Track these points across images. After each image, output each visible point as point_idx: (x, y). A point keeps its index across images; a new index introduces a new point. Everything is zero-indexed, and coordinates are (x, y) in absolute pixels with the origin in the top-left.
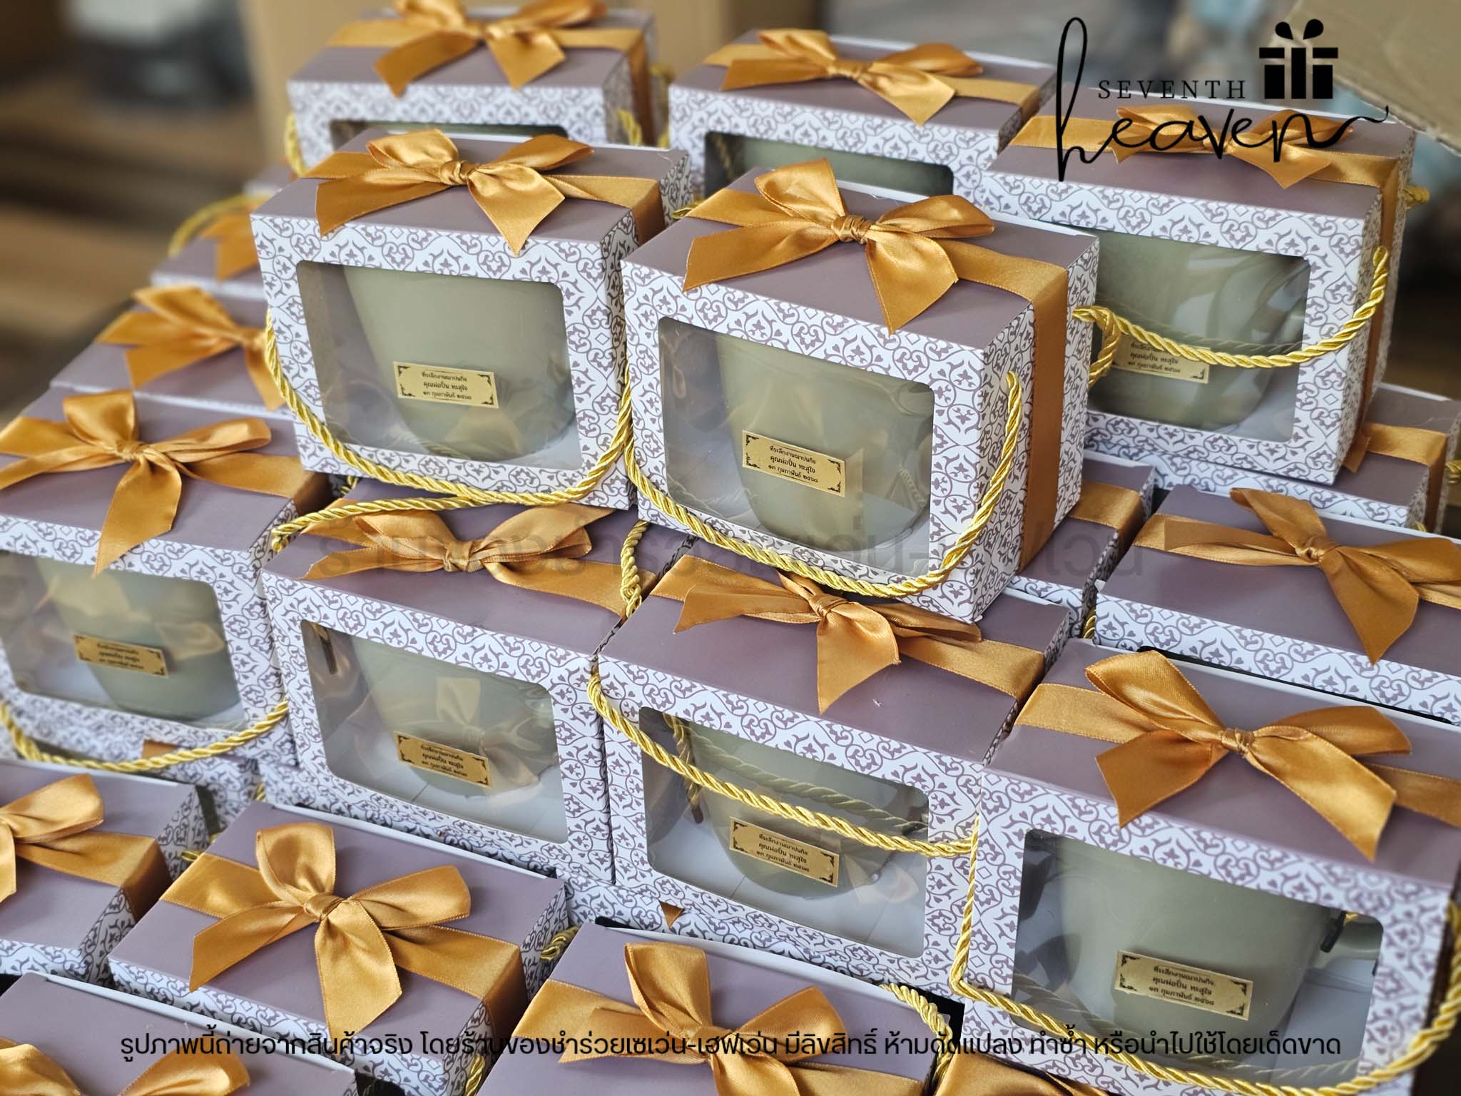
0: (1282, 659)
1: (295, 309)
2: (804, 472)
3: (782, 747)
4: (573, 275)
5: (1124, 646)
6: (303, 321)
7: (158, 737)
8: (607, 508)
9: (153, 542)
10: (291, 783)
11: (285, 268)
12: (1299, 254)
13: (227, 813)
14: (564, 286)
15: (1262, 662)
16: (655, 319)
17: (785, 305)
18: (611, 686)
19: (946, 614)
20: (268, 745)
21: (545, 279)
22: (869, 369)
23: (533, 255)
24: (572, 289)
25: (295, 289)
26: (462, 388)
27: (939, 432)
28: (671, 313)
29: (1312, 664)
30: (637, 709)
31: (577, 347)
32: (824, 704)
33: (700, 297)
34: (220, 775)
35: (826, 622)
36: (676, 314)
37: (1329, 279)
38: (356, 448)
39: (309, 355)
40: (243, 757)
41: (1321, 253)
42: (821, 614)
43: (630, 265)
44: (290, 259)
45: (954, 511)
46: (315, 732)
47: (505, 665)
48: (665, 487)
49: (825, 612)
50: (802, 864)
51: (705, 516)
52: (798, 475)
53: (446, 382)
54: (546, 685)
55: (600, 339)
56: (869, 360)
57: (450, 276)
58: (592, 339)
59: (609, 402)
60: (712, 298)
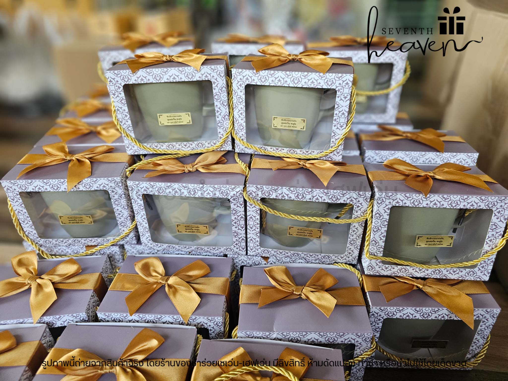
1: (123, 101)
2: (292, 125)
3: (308, 200)
4: (216, 76)
6: (126, 105)
7: (90, 244)
8: (226, 151)
9: (86, 179)
10: (136, 249)
11: (119, 88)
13: (115, 262)
14: (213, 80)
16: (244, 86)
17: (288, 73)
18: (251, 193)
20: (128, 239)
21: (207, 79)
22: (316, 87)
23: (202, 72)
24: (215, 81)
25: (123, 94)
26: (180, 119)
27: (338, 103)
28: (250, 82)
30: (260, 198)
31: (217, 100)
32: (326, 184)
33: (259, 75)
34: (112, 251)
35: (305, 166)
36: (251, 82)
38: (146, 144)
39: (129, 116)
40: (120, 245)
41: (397, 61)
43: (235, 70)
44: (120, 84)
45: (340, 128)
46: (147, 230)
47: (215, 194)
48: (245, 140)
49: (304, 164)
50: (311, 235)
53: (175, 118)
54: (229, 198)
55: (224, 96)
56: (316, 84)
57: (176, 82)
58: (221, 97)
59: (227, 117)
60: (263, 75)
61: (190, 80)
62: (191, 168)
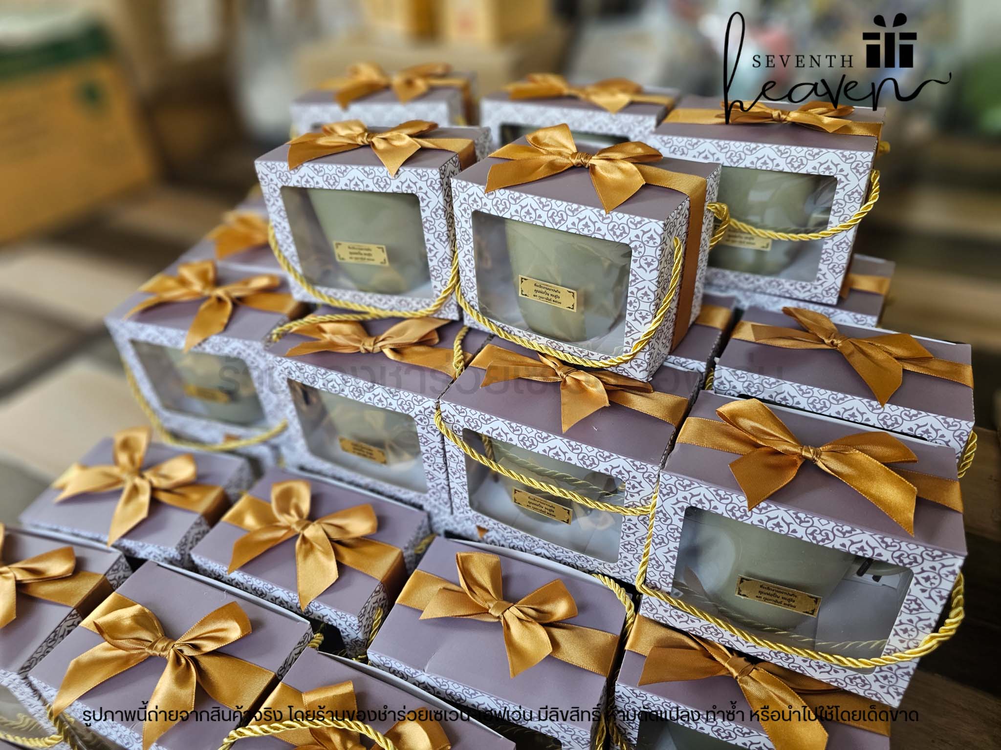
0: (824, 402)
2: (553, 298)
3: (541, 452)
4: (425, 189)
5: (730, 394)
8: (448, 320)
9: (215, 337)
11: (274, 190)
12: (832, 174)
14: (420, 195)
15: (812, 403)
16: (470, 212)
17: (543, 200)
18: (447, 416)
19: (632, 377)
21: (409, 191)
22: (593, 236)
23: (403, 178)
24: (425, 197)
25: (281, 202)
26: (369, 255)
27: (634, 273)
28: (479, 208)
29: (842, 406)
30: (461, 429)
31: (429, 230)
32: (565, 428)
33: (495, 197)
35: (565, 381)
36: (482, 208)
37: (847, 188)
41: (845, 173)
42: (562, 377)
43: (456, 181)
44: (276, 185)
45: (640, 319)
47: (391, 404)
48: (477, 308)
49: (565, 376)
50: (552, 513)
51: (499, 323)
52: (550, 300)
53: (361, 251)
54: (412, 414)
55: (441, 225)
56: (593, 231)
57: (359, 191)
58: (436, 225)
59: (447, 261)
60: (502, 198)
61: (382, 191)
62: (370, 346)
